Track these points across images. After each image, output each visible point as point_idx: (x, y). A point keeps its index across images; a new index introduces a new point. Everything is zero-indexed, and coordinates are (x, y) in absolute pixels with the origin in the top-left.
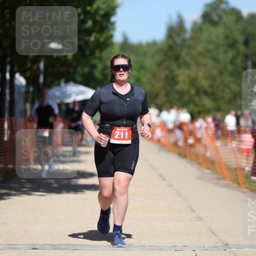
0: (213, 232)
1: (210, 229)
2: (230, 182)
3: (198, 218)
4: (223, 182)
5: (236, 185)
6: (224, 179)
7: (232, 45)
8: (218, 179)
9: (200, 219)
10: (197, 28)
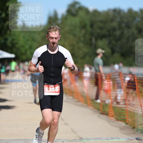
0: (73, 131)
1: (72, 130)
2: (83, 104)
3: (65, 124)
4: (79, 103)
5: (86, 105)
6: (79, 101)
7: (84, 27)
8: (76, 102)
9: (66, 124)
10: (64, 18)
